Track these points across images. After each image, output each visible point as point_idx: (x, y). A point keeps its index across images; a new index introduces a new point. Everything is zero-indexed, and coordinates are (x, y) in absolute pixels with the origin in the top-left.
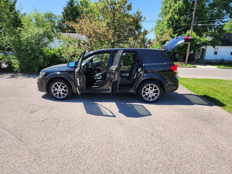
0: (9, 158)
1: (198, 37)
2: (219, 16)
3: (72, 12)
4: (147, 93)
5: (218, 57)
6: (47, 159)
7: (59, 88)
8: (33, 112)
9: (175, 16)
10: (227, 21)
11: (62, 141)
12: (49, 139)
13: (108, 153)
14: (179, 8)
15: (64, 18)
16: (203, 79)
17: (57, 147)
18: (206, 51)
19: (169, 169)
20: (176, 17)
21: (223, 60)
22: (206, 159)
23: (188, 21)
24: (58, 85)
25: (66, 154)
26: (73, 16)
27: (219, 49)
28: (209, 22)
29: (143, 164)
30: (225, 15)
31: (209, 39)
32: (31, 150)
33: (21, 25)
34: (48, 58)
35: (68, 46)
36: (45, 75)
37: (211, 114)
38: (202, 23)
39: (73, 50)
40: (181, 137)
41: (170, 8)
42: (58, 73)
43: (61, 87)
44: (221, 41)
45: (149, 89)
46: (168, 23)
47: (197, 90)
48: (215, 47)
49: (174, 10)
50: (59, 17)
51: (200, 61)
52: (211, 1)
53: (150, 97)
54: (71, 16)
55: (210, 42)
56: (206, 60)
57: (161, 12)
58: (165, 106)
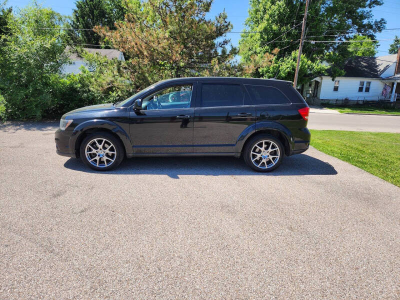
0: (39, 290)
1: (310, 62)
2: (342, 29)
3: (92, 11)
4: (259, 156)
5: (340, 95)
6: (118, 286)
7: (101, 149)
8: (58, 195)
9: (273, 26)
10: (353, 37)
11: (134, 249)
12: (107, 247)
13: (228, 267)
14: (280, 12)
15: (78, 21)
16: (324, 131)
17: (127, 262)
18: (321, 85)
19: (343, 290)
20: (275, 27)
21: (346, 100)
22: (396, 266)
23: (293, 36)
24: (97, 143)
25: (151, 273)
26: (93, 19)
27: (340, 82)
28: (326, 38)
29: (296, 284)
30: (351, 27)
31: (326, 65)
32: (79, 270)
33: (7, 29)
34: (60, 92)
35: (101, 72)
36: (73, 125)
37: (370, 189)
38: (315, 39)
39: (110, 79)
40: (341, 230)
41: (265, 12)
42: (95, 120)
43: (104, 148)
44: (344, 68)
45: (263, 149)
46: (262, 37)
47: (329, 149)
48: (335, 79)
49: (271, 16)
50: (68, 19)
51: (312, 102)
52: (329, 3)
53: (263, 163)
54: (91, 17)
55: (327, 70)
56: (322, 100)
57: (248, 17)
58: (291, 176)
